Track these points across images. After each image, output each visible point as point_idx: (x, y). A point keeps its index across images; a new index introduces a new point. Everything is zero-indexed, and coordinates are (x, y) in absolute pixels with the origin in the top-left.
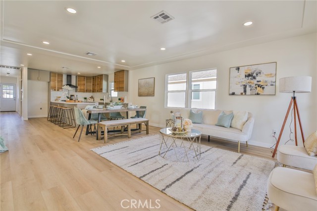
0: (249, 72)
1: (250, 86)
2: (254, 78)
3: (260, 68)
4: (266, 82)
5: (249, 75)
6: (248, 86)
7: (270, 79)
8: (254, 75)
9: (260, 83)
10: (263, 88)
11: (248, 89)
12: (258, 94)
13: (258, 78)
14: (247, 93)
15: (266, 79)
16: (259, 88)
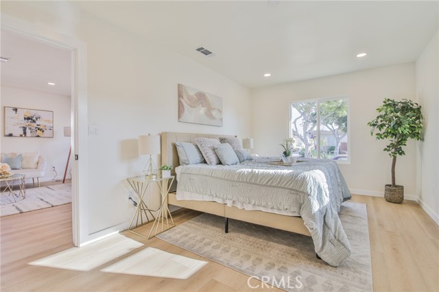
0: (29, 115)
1: (30, 129)
2: (34, 121)
3: (39, 113)
4: (45, 126)
5: (28, 119)
6: (27, 129)
7: (49, 125)
8: (34, 119)
9: (41, 127)
10: (43, 131)
11: (28, 131)
12: (38, 136)
13: (38, 122)
14: (27, 135)
15: (46, 124)
16: (39, 131)
